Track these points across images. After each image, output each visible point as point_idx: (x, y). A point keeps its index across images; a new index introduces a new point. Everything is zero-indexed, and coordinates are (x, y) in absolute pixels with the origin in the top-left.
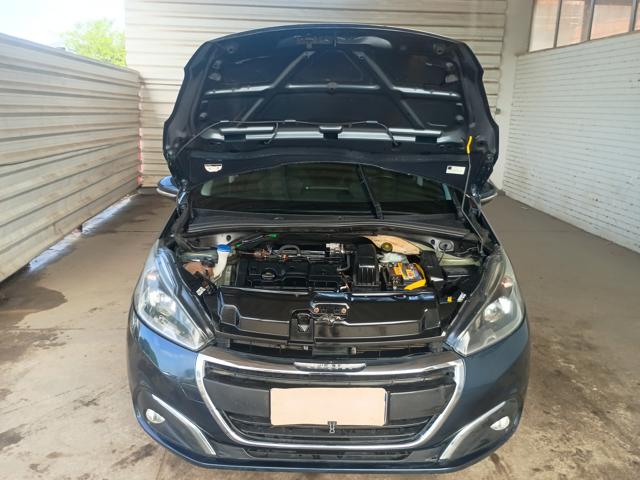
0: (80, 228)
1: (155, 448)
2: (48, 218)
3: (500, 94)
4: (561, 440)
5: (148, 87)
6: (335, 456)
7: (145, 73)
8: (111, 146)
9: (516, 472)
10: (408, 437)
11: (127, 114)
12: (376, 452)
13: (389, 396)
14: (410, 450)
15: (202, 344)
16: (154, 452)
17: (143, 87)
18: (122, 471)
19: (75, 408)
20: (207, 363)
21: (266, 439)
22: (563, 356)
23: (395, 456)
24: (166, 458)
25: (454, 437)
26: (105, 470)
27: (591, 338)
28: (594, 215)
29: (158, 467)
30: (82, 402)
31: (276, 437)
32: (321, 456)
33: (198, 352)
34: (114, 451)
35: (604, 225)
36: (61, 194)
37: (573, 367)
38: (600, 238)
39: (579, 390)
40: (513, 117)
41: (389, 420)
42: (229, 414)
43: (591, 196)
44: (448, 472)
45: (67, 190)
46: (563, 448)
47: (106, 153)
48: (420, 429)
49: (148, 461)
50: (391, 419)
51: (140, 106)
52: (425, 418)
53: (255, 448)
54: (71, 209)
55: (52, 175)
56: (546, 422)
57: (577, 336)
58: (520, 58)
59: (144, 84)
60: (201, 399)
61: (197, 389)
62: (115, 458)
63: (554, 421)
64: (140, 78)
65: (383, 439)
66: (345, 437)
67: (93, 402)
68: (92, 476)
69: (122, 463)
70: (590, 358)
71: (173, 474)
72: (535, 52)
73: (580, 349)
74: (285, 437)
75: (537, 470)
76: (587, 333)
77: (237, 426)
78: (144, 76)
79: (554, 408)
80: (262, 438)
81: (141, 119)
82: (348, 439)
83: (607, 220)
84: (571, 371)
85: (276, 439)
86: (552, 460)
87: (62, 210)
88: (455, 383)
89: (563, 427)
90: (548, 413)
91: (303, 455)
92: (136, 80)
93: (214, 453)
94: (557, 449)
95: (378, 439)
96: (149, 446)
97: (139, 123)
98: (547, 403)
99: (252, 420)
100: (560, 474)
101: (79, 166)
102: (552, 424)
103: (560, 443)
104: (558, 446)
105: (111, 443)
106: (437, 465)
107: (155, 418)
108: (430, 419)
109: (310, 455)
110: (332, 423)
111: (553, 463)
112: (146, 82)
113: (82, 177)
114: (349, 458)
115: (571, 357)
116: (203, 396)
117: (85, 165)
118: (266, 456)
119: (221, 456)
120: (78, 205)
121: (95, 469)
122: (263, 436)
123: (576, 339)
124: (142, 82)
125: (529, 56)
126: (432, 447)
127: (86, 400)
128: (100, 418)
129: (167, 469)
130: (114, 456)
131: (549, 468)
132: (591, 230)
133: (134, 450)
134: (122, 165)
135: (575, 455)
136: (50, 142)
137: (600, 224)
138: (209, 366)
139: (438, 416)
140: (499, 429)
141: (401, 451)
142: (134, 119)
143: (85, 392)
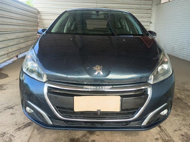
0: (17, 56)
1: (32, 124)
2: (5, 51)
3: (152, 17)
4: (183, 120)
5: (41, 14)
6: (100, 124)
7: (40, 10)
8: (28, 31)
9: (168, 131)
10: (129, 116)
11: (34, 22)
12: (116, 122)
13: (122, 99)
14: (130, 122)
15: (47, 80)
16: (31, 125)
17: (39, 14)
18: (18, 132)
19: (5, 110)
20: (49, 87)
21: (72, 117)
22: (179, 93)
23: (124, 124)
24: (36, 127)
25: (147, 116)
26: (12, 131)
27: (187, 88)
28: (183, 53)
29: (33, 130)
30: (7, 107)
31: (76, 117)
32: (95, 124)
33: (45, 83)
34: (16, 124)
35: (185, 56)
36: (10, 44)
37: (183, 96)
38: (184, 60)
39: (186, 103)
40: (156, 25)
41: (122, 109)
42: (57, 107)
43: (181, 47)
44: (145, 130)
45: (12, 44)
46: (184, 123)
47: (27, 34)
48: (134, 113)
49: (29, 128)
50: (123, 109)
51: (38, 20)
52: (135, 109)
53: (68, 121)
54: (14, 50)
55: (7, 38)
56: (177, 114)
57: (183, 87)
58: (158, 6)
59: (39, 13)
60: (46, 102)
61: (44, 97)
62: (16, 127)
63: (179, 114)
64: (38, 11)
65: (119, 117)
66: (104, 116)
67: (12, 108)
68: (6, 133)
69: (19, 129)
70: (188, 93)
71: (38, 132)
72: (163, 3)
73: (184, 91)
74: (80, 117)
75: (176, 131)
76: (186, 86)
77: (61, 112)
78: (39, 11)
79: (179, 109)
80: (71, 117)
81: (38, 24)
82: (105, 117)
83: (187, 54)
84: (182, 98)
85: (77, 117)
86: (181, 127)
87: (10, 49)
88: (148, 95)
89: (183, 116)
90: (177, 111)
91: (87, 124)
92: (36, 11)
93: (51, 123)
94: (182, 123)
95: (117, 117)
96: (30, 123)
97: (38, 26)
98: (176, 108)
99: (66, 110)
100: (185, 132)
101: (17, 36)
102: (178, 114)
103: (183, 121)
104: (182, 122)
105: (16, 122)
106: (140, 128)
107: (30, 111)
108: (138, 109)
109: (90, 124)
110: (99, 110)
111: (181, 128)
112: (40, 13)
113: (18, 40)
114: (106, 125)
115: (182, 93)
116: (47, 100)
117: (19, 36)
118: (73, 124)
119: (55, 125)
120: (16, 49)
121: (8, 131)
122: (71, 116)
123: (182, 88)
124: (39, 12)
125: (161, 5)
126: (138, 120)
127: (9, 107)
128: (14, 113)
129: (36, 131)
130: (16, 126)
131: (180, 130)
132: (182, 58)
133: (24, 124)
134: (32, 38)
135: (189, 125)
136: (6, 27)
137: (184, 55)
138: (49, 89)
139: (141, 108)
140: (163, 114)
141: (126, 122)
142: (36, 24)
143: (9, 104)
